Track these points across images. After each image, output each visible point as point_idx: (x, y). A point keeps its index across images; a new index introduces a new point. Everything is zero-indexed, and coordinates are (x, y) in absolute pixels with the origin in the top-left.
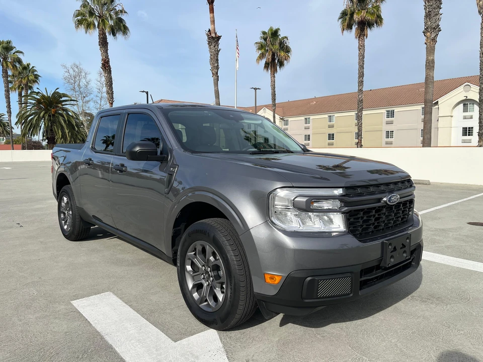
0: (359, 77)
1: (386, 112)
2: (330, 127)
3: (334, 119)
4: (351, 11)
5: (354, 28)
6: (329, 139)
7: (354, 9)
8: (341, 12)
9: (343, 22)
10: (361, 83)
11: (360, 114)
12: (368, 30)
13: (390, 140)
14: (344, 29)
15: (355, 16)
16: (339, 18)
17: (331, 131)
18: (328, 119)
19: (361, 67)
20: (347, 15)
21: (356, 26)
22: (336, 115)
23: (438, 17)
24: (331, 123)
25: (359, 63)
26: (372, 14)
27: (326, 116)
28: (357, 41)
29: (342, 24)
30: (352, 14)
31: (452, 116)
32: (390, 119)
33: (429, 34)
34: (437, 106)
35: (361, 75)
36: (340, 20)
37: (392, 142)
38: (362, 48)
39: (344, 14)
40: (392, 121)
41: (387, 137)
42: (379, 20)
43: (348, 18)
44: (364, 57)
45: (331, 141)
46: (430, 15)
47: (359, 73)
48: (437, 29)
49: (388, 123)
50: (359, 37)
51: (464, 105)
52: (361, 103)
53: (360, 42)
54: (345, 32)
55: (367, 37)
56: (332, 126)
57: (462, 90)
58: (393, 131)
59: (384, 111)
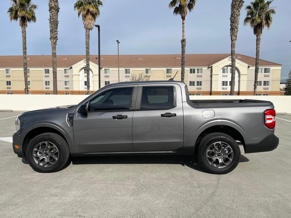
0: (24, 49)
1: (44, 70)
2: (7, 76)
3: (10, 72)
4: (16, 9)
5: (19, 19)
6: (7, 84)
7: (18, 9)
8: (9, 8)
9: (11, 14)
10: (25, 53)
11: (25, 71)
12: (28, 22)
13: (47, 86)
14: (12, 19)
15: (18, 13)
16: (8, 12)
17: (8, 79)
18: (5, 72)
19: (25, 43)
20: (13, 11)
21: (20, 19)
22: (12, 69)
23: (56, 33)
24: (8, 74)
25: (23, 41)
26: (29, 14)
27: (4, 69)
28: (21, 27)
29: (11, 15)
30: (16, 12)
31: (79, 75)
32: (47, 74)
33: (52, 40)
34: (72, 69)
35: (25, 48)
36: (9, 13)
37: (49, 87)
38: (24, 32)
39: (11, 10)
40: (49, 76)
41: (46, 85)
42: (33, 18)
43: (14, 12)
44: (26, 38)
45: (9, 86)
46: (52, 31)
47: (23, 47)
48: (56, 38)
49: (46, 76)
50: (22, 26)
51: (85, 70)
52: (25, 65)
53: (23, 29)
54: (13, 20)
55: (27, 26)
56: (9, 76)
57: (83, 62)
58: (49, 82)
59: (43, 69)
